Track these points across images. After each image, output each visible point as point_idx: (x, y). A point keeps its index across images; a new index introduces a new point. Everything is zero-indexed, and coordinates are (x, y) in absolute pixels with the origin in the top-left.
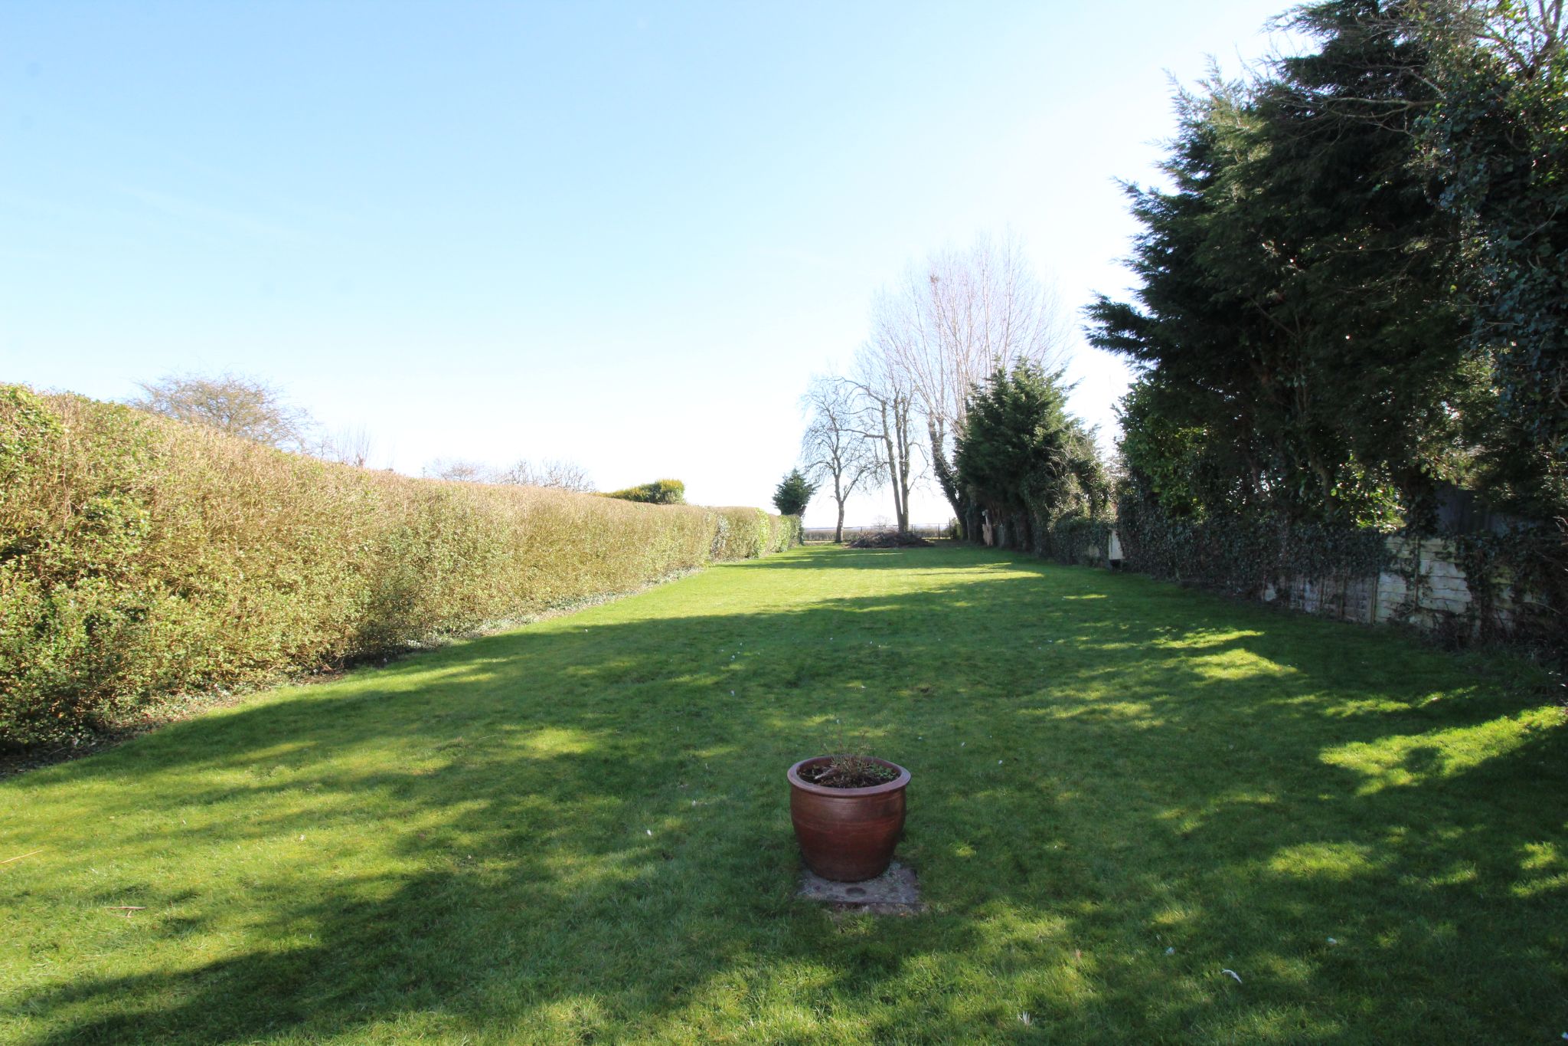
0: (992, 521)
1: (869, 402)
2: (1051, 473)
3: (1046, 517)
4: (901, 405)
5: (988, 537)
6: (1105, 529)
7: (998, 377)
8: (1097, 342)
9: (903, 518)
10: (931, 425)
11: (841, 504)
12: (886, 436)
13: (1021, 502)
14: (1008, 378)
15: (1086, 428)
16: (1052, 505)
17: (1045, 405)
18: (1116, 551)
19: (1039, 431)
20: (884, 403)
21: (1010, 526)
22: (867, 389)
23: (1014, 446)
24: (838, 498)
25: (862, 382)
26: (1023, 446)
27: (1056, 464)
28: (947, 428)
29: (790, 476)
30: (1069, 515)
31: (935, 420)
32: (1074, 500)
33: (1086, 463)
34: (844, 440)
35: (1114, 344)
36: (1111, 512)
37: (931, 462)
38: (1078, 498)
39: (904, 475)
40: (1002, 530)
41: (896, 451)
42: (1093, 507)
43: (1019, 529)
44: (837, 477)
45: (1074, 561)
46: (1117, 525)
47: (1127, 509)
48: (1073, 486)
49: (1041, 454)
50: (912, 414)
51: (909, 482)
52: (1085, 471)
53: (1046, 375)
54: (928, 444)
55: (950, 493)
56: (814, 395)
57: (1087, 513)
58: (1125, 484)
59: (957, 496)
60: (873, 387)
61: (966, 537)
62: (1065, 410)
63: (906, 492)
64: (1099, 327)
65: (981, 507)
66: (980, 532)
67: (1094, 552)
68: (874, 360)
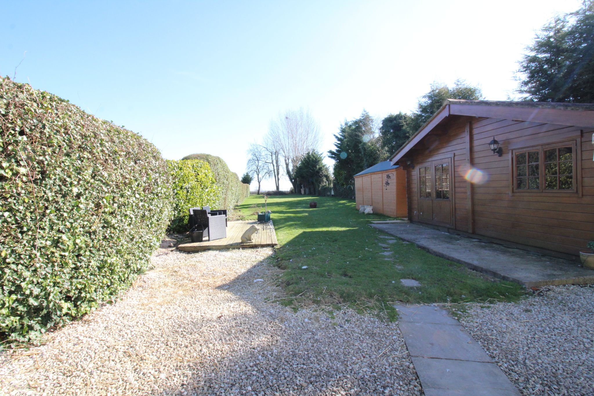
0: (304, 188)
1: (267, 152)
2: (320, 177)
3: (319, 186)
4: (277, 153)
5: (303, 192)
6: (331, 189)
7: (308, 154)
8: (329, 157)
9: (278, 187)
10: (286, 160)
11: (259, 183)
12: (272, 163)
13: (313, 183)
14: (310, 154)
15: (327, 166)
16: (320, 183)
17: (319, 161)
18: (333, 193)
19: (318, 167)
20: (272, 153)
21: (310, 189)
22: (267, 149)
23: (312, 170)
24: (259, 181)
25: (265, 147)
26: (313, 170)
27: (321, 175)
28: (290, 161)
29: (246, 174)
30: (324, 186)
31: (286, 158)
32: (325, 183)
33: (327, 175)
34: (260, 164)
35: (332, 157)
36: (332, 185)
37: (286, 170)
38: (326, 182)
39: (278, 174)
40: (307, 190)
41: (275, 168)
42: (329, 184)
43: (312, 189)
44: (258, 175)
45: (324, 196)
46: (333, 188)
47: (334, 185)
48: (325, 180)
49: (318, 172)
50: (279, 156)
51: (279, 177)
52: (327, 177)
53: (319, 154)
54: (285, 166)
55: (291, 180)
56: (251, 150)
57: (327, 186)
58: (334, 180)
59: (293, 181)
60: (268, 148)
61: (296, 192)
62: (323, 162)
63: (278, 179)
64: (329, 154)
65: (301, 184)
66: (300, 191)
67: (329, 193)
68: (269, 140)
